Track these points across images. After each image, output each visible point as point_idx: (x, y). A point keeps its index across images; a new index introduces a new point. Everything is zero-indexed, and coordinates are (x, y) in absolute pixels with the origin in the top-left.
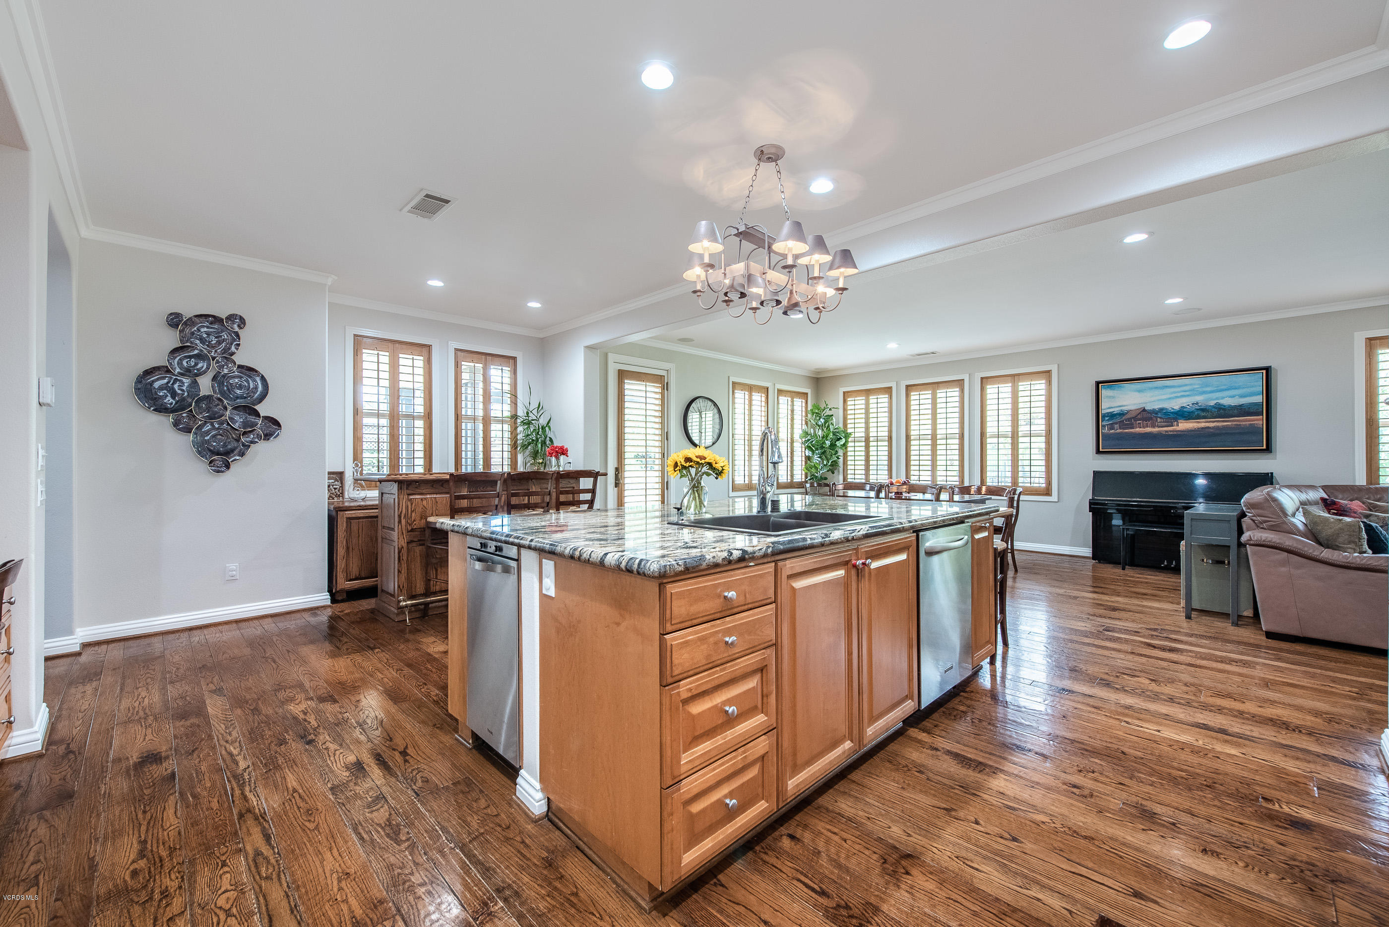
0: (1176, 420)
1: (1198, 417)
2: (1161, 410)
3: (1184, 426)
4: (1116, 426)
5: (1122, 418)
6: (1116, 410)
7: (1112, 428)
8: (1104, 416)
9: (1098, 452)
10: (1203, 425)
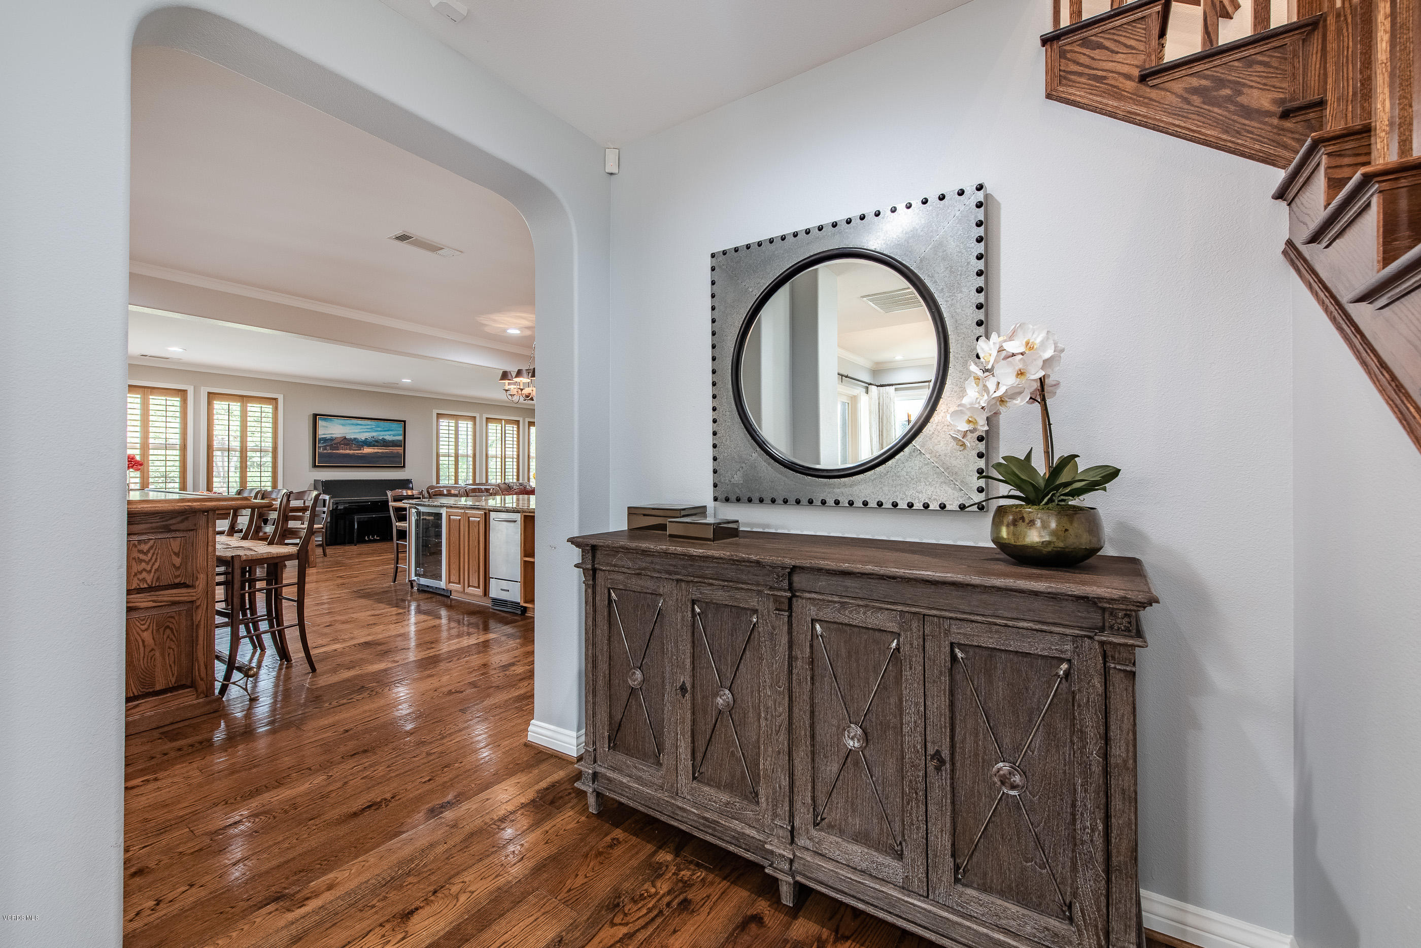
0: (363, 446)
1: (374, 446)
2: (355, 439)
3: (367, 450)
4: (328, 448)
5: (332, 443)
6: (328, 436)
7: (325, 449)
8: (320, 440)
9: (315, 466)
10: (376, 451)
